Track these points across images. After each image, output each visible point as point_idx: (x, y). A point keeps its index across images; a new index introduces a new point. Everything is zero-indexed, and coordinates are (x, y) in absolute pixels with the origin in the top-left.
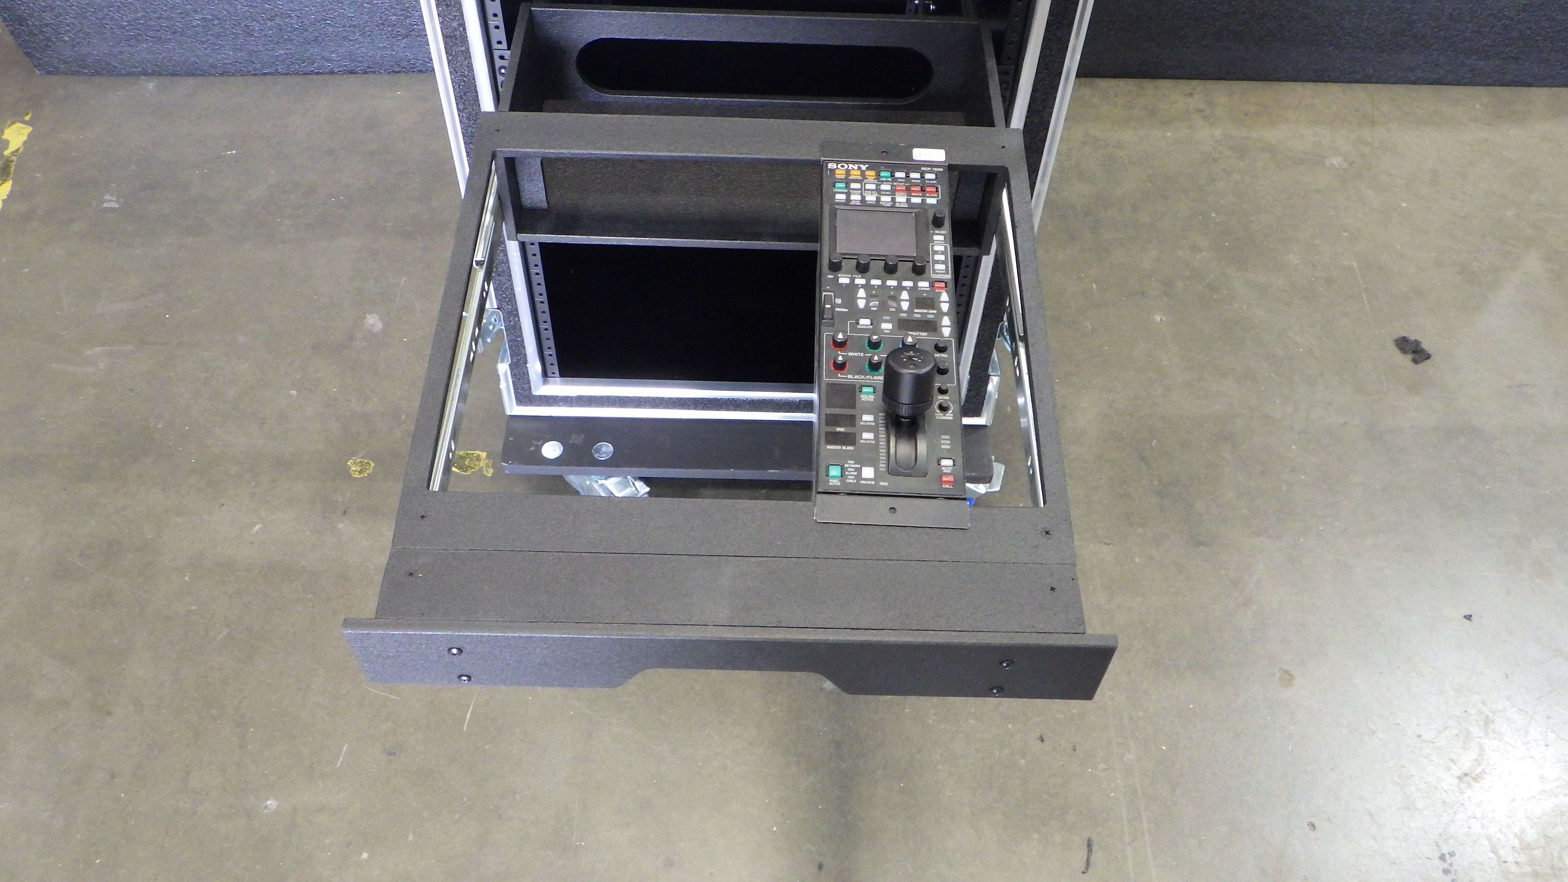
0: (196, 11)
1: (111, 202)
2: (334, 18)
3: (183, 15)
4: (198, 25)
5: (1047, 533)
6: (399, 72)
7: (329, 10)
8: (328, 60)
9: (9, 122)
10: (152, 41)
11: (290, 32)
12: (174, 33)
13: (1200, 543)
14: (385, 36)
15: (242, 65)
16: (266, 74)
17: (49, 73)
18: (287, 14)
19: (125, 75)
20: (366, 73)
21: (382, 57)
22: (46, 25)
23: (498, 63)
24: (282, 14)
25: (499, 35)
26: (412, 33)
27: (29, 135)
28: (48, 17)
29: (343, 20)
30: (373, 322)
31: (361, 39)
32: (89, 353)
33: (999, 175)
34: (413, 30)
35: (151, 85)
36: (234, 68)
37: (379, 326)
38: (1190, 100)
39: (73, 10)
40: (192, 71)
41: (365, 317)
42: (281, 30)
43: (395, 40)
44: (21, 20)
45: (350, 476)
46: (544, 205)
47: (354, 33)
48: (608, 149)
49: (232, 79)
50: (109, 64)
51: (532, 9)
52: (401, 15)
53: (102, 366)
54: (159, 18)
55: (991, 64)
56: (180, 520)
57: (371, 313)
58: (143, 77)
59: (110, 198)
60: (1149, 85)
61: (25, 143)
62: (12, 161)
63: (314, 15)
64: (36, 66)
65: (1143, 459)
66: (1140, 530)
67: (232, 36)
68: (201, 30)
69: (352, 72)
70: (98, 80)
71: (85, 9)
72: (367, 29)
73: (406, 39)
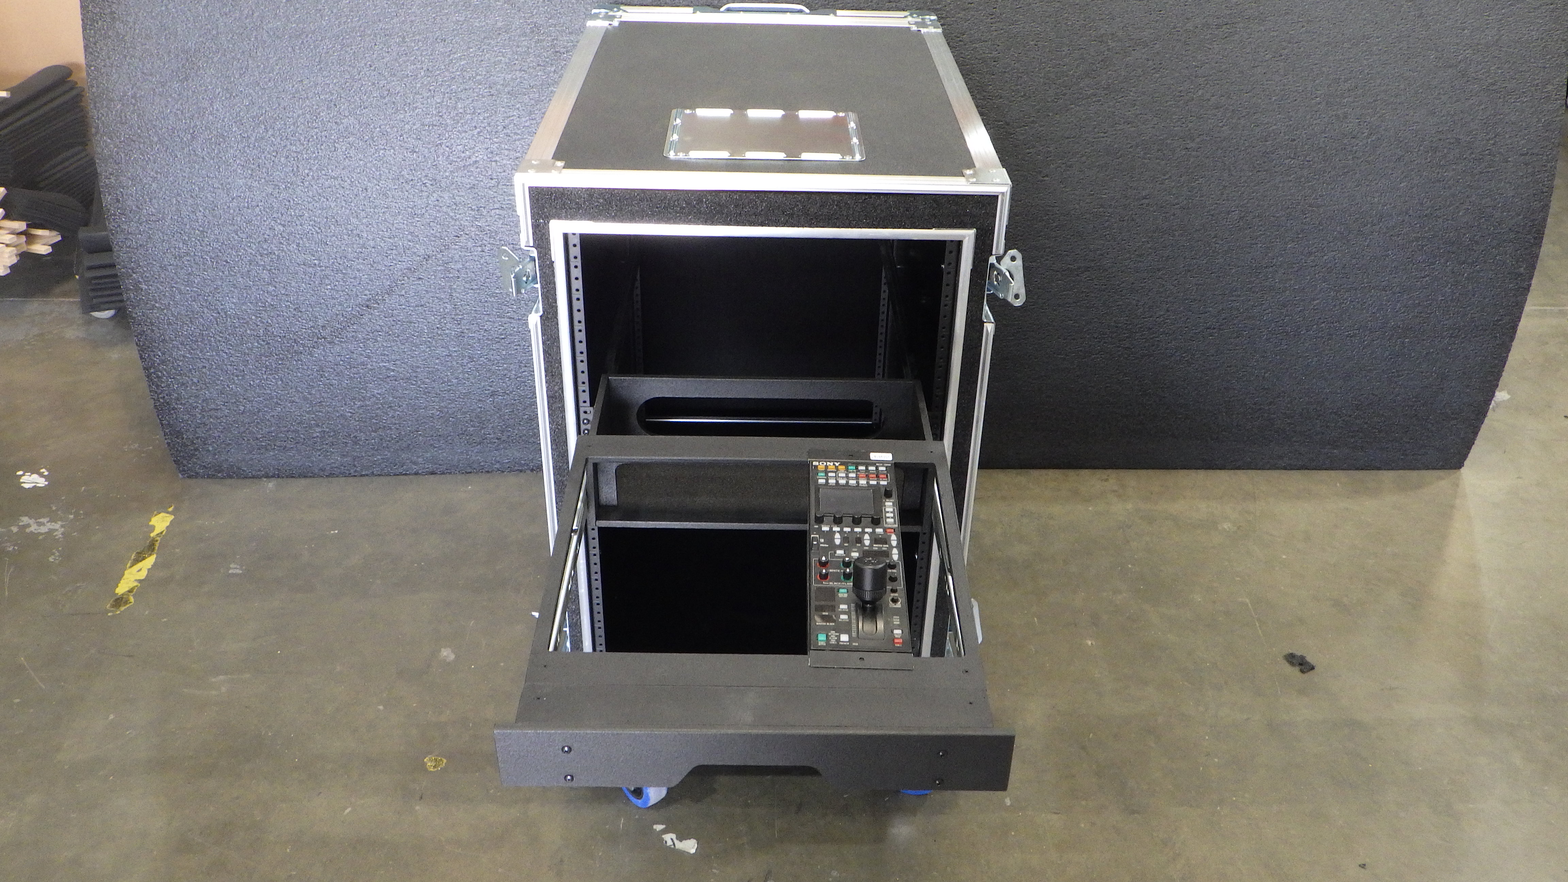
0: (318, 426)
1: (235, 569)
2: (425, 430)
3: (307, 429)
4: (318, 436)
5: (967, 672)
6: (470, 473)
7: (422, 423)
8: (415, 463)
9: (155, 513)
10: (278, 450)
11: (389, 441)
12: (297, 443)
13: (1133, 812)
15: (346, 468)
16: (364, 475)
17: (190, 477)
18: (389, 427)
19: (251, 478)
20: (443, 473)
21: (459, 461)
22: (197, 438)
23: (582, 416)
24: (385, 427)
25: (585, 397)
26: (485, 441)
27: (171, 522)
28: (200, 432)
30: (447, 654)
31: (444, 446)
32: (213, 680)
33: (930, 470)
34: (486, 438)
35: (271, 485)
36: (339, 471)
37: (452, 657)
38: (1106, 483)
39: (222, 426)
40: (305, 474)
41: (440, 651)
42: (381, 440)
43: (470, 446)
44: (179, 434)
45: (426, 770)
46: (615, 503)
47: (439, 441)
48: (665, 455)
49: (335, 480)
50: (239, 468)
51: (610, 378)
52: (478, 427)
53: (224, 689)
54: (288, 431)
55: (923, 405)
56: (284, 805)
57: (445, 647)
58: (265, 479)
59: (235, 566)
60: (1071, 473)
61: (167, 527)
62: (157, 541)
64: (180, 472)
65: (1083, 748)
66: (1084, 803)
67: (342, 445)
68: (319, 441)
70: (229, 481)
71: (231, 424)
72: (449, 438)
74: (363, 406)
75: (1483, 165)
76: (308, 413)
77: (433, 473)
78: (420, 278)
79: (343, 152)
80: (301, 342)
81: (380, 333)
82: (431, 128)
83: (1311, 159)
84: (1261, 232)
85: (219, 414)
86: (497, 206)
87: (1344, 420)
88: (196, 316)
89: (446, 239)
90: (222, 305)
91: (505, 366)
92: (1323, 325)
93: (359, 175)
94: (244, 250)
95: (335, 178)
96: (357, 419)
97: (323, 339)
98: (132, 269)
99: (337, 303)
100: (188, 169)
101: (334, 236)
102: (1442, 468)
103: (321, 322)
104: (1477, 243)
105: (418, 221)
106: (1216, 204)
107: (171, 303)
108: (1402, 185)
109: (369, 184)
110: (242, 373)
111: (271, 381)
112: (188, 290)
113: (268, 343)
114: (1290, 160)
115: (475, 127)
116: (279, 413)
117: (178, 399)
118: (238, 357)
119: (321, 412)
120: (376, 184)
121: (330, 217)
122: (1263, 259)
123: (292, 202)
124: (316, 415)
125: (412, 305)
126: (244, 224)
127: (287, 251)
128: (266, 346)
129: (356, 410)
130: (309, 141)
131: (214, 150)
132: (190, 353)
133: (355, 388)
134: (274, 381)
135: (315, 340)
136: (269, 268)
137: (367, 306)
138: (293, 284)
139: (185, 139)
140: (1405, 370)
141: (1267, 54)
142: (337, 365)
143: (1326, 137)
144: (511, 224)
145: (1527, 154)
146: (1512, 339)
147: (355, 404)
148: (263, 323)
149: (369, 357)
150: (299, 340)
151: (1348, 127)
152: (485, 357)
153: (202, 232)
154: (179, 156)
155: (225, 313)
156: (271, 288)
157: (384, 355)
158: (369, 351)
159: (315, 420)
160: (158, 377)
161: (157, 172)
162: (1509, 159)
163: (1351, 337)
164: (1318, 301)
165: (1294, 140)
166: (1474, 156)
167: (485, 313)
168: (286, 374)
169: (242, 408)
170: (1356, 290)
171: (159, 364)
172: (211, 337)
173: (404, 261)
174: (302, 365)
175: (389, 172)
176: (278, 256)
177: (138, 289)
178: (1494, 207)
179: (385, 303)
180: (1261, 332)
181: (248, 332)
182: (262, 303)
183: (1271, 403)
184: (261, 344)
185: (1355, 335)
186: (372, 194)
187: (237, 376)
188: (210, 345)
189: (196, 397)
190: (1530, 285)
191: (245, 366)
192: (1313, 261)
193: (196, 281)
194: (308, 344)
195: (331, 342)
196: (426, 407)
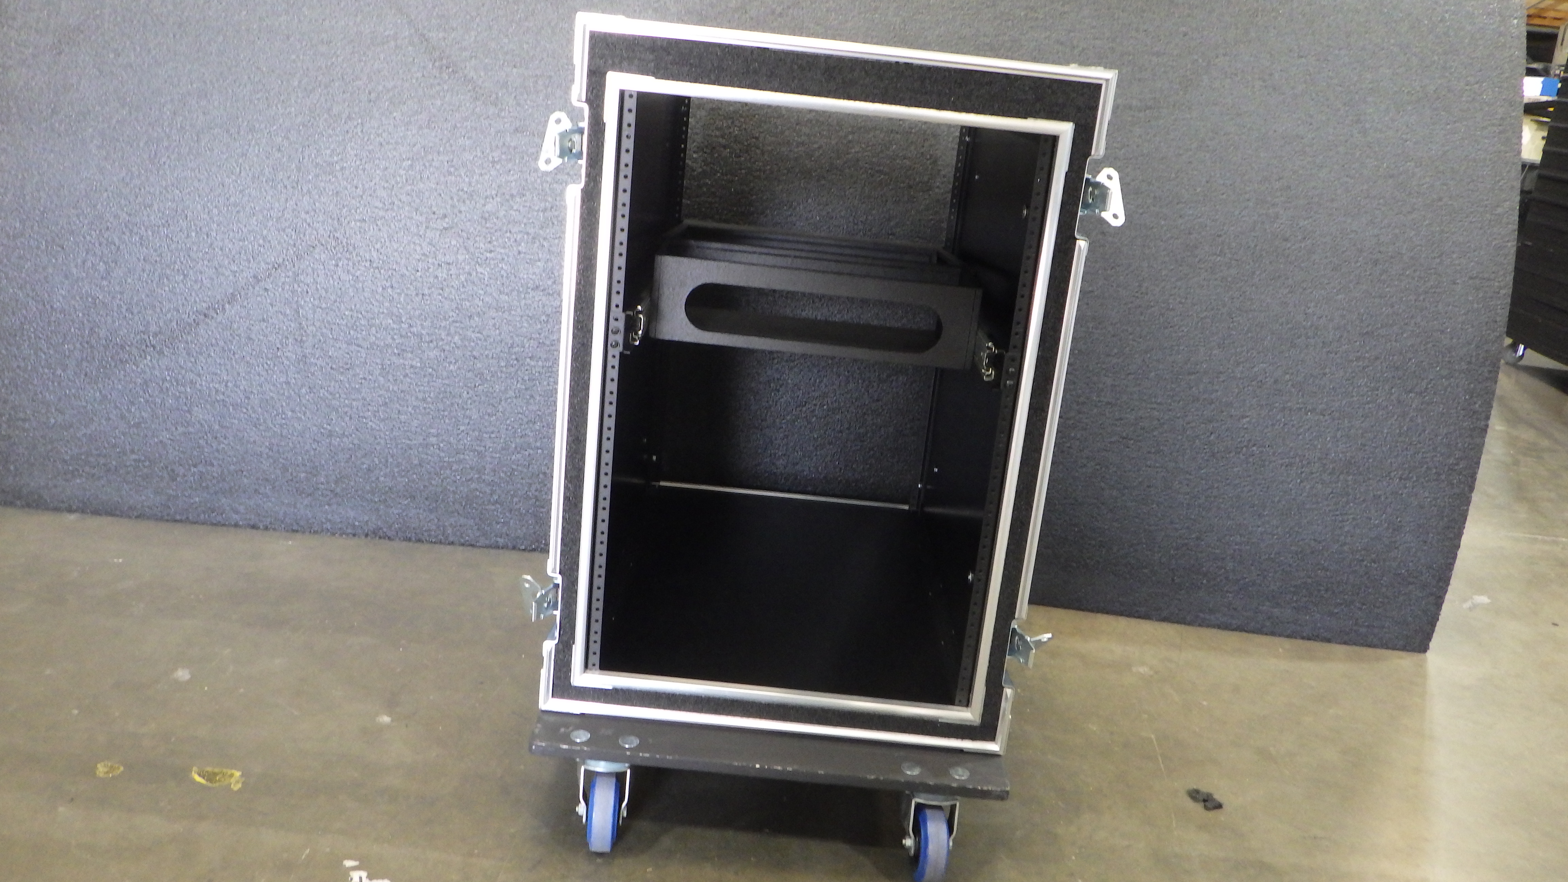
0: (132, 452)
2: (251, 471)
3: (121, 454)
4: (131, 465)
6: (297, 531)
7: (248, 461)
8: (237, 512)
10: (86, 478)
11: (209, 480)
12: (108, 471)
15: (158, 509)
16: (177, 521)
19: (53, 509)
20: (266, 528)
21: (285, 513)
24: (206, 461)
26: (317, 492)
30: (182, 674)
31: (270, 493)
34: (318, 489)
35: (72, 517)
36: (151, 511)
37: (187, 677)
39: (27, 440)
40: (112, 511)
41: (177, 671)
42: (201, 477)
43: (299, 497)
47: (265, 487)
49: (144, 522)
50: (40, 496)
52: (310, 473)
54: (99, 455)
57: (184, 668)
58: (67, 513)
67: (158, 479)
68: (132, 470)
69: (254, 527)
70: (27, 509)
71: (38, 440)
72: (277, 484)
73: (309, 497)
74: (185, 433)
76: (124, 434)
78: (266, 289)
79: (205, 143)
80: (127, 348)
81: (215, 348)
85: (27, 425)
86: (357, 217)
87: (1283, 570)
88: (20, 306)
89: (300, 247)
90: (49, 296)
91: (347, 401)
92: (1255, 448)
93: (218, 169)
94: (84, 237)
95: (192, 170)
96: (177, 448)
97: (152, 348)
99: (172, 307)
100: (41, 144)
101: (180, 231)
102: (1404, 648)
103: (153, 328)
104: (1424, 370)
105: (272, 225)
108: (1340, 297)
109: (227, 180)
110: (58, 379)
112: (16, 276)
113: (92, 346)
115: (347, 131)
116: (92, 431)
118: (56, 358)
119: (138, 434)
120: (235, 181)
122: (1186, 363)
123: (143, 189)
124: (132, 439)
125: (254, 318)
126: (89, 208)
127: (128, 242)
128: (89, 350)
129: (178, 437)
133: (179, 409)
134: (92, 391)
135: (144, 347)
137: (205, 315)
139: (45, 113)
140: (1350, 514)
141: (1192, 143)
142: (163, 380)
143: (1255, 236)
144: (372, 239)
145: (1476, 277)
146: (1472, 489)
148: (90, 322)
149: (199, 375)
151: (1279, 227)
152: (326, 388)
153: (43, 212)
154: (35, 130)
155: (52, 307)
156: (105, 283)
157: (216, 374)
159: (130, 445)
162: (1458, 281)
164: (1248, 419)
165: (1221, 236)
167: (331, 337)
168: (106, 384)
169: (53, 421)
172: (32, 332)
173: (251, 268)
174: (125, 376)
176: (118, 248)
178: (1442, 332)
179: (224, 313)
181: (72, 330)
182: (92, 299)
183: (1197, 538)
184: (84, 347)
185: (1290, 465)
186: (228, 191)
187: (53, 382)
188: (29, 342)
190: (1487, 426)
191: (64, 371)
192: (1242, 372)
193: (26, 267)
194: (135, 351)
195: (161, 353)
196: (255, 442)
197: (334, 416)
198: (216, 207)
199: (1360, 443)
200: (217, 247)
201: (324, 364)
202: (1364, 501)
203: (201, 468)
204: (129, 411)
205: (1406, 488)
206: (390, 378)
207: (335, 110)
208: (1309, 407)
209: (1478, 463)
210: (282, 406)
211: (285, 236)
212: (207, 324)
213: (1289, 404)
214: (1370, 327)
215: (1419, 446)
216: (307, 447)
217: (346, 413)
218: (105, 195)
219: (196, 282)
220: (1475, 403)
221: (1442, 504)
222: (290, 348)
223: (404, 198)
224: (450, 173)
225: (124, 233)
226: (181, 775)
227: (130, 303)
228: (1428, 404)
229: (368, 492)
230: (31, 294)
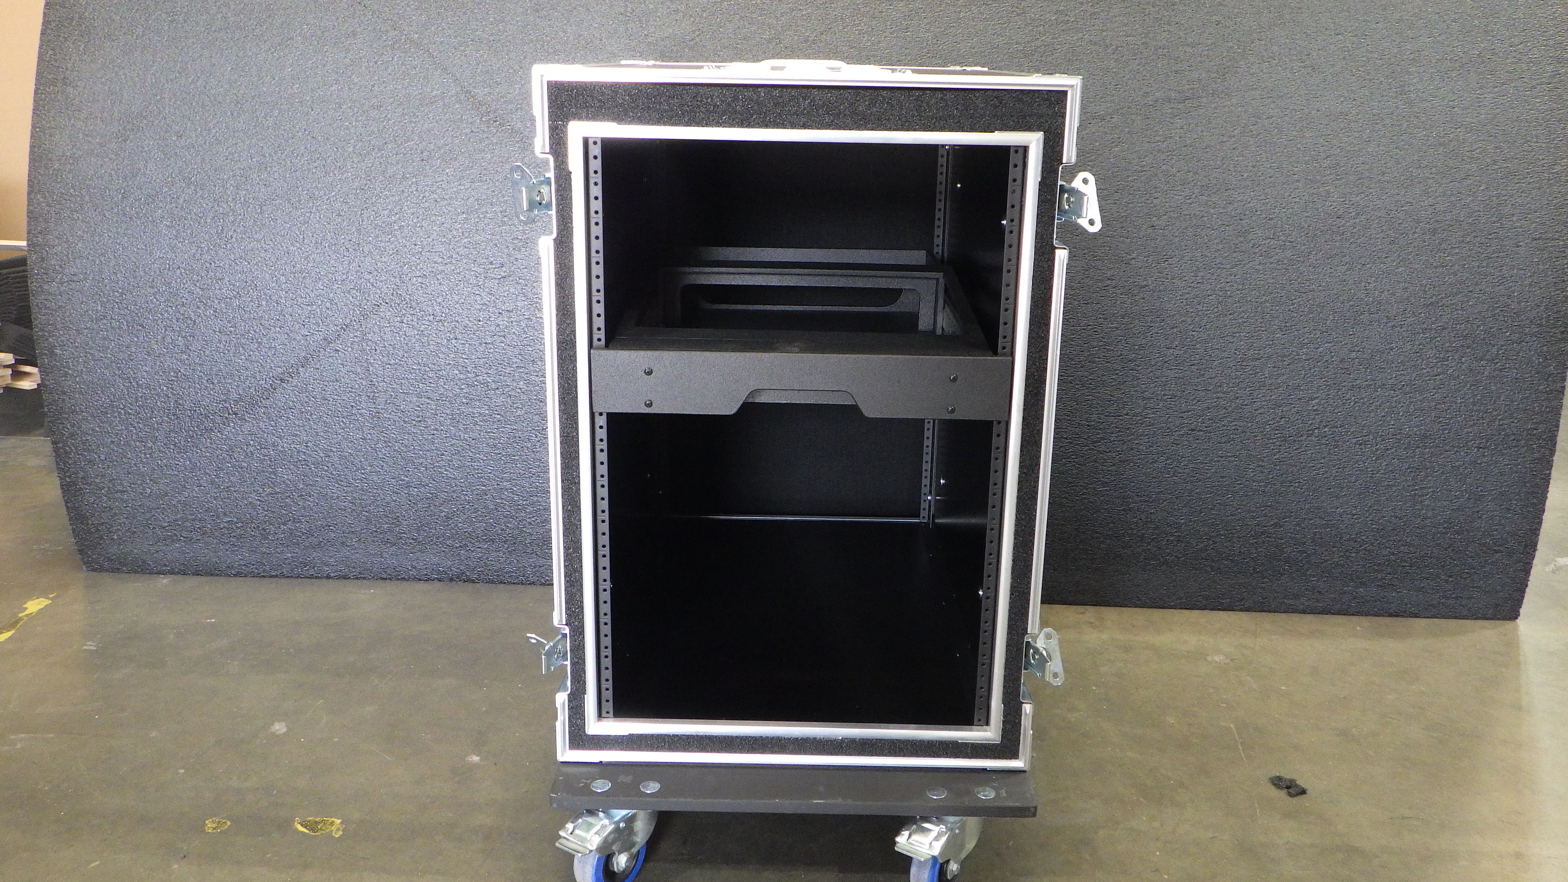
0: (225, 514)
1: (90, 646)
2: (336, 524)
3: (215, 518)
4: (225, 527)
6: (385, 579)
8: (327, 565)
9: (33, 596)
10: (184, 542)
11: (299, 536)
12: (204, 534)
14: (377, 543)
15: (254, 567)
16: (272, 576)
17: (95, 570)
18: (299, 519)
20: (357, 579)
21: (373, 564)
22: (102, 524)
24: (294, 519)
26: (401, 541)
27: (47, 606)
28: (106, 518)
29: (343, 527)
30: (279, 727)
32: (13, 737)
34: (401, 538)
36: (247, 569)
37: (283, 730)
39: (127, 511)
40: (211, 571)
41: (274, 725)
42: (291, 534)
44: (84, 520)
45: (203, 831)
49: (241, 580)
50: (144, 562)
53: (19, 746)
54: (194, 520)
57: (280, 722)
61: (39, 609)
62: (23, 619)
63: (320, 521)
64: (85, 564)
67: (251, 538)
68: (226, 532)
70: (132, 577)
71: (137, 509)
73: (394, 547)
74: (272, 494)
75: (1490, 249)
76: (216, 499)
77: (346, 577)
78: (336, 350)
79: (268, 214)
80: (211, 417)
81: (293, 411)
82: (358, 191)
83: (1292, 240)
84: (1243, 320)
85: (125, 497)
86: (418, 273)
87: (1365, 549)
88: (108, 385)
89: (366, 307)
90: (134, 373)
91: (421, 453)
93: (282, 238)
94: (162, 314)
95: (258, 241)
97: (234, 416)
98: (49, 332)
99: (250, 375)
100: (115, 229)
101: (251, 301)
102: (1493, 618)
103: (234, 396)
104: (1493, 336)
105: (338, 288)
106: (1190, 287)
107: (84, 369)
109: (291, 248)
110: (150, 451)
111: (179, 461)
112: (102, 357)
113: (178, 418)
114: (1269, 240)
115: (403, 191)
116: (186, 498)
117: (83, 478)
118: (146, 432)
119: (229, 498)
120: (298, 248)
121: (250, 282)
123: (213, 264)
124: (224, 502)
125: (327, 379)
126: (164, 286)
127: (203, 316)
128: (176, 422)
130: (236, 203)
131: (142, 210)
132: (99, 427)
133: (264, 471)
134: (182, 460)
135: (226, 415)
136: (184, 334)
137: (281, 380)
138: (207, 352)
139: (116, 199)
140: (1430, 488)
141: (1235, 129)
142: (247, 445)
143: (1307, 217)
144: (433, 293)
146: (1552, 452)
147: (264, 490)
148: (174, 395)
149: (280, 437)
150: (210, 415)
151: (1331, 206)
152: (401, 442)
153: (122, 293)
154: (107, 216)
155: (137, 383)
156: (185, 357)
157: (296, 435)
158: (281, 431)
159: (222, 508)
160: (66, 452)
161: (84, 231)
162: (1521, 244)
163: (1360, 444)
165: (1272, 219)
166: (1479, 239)
167: (401, 391)
168: (195, 453)
169: (148, 491)
170: (1359, 388)
171: (67, 438)
172: (121, 409)
173: (321, 331)
174: (211, 444)
175: (313, 236)
176: (195, 322)
177: (52, 354)
178: (1509, 297)
179: (299, 377)
180: (1255, 436)
181: (159, 404)
182: (175, 372)
183: (1276, 525)
184: (171, 419)
185: (1365, 443)
186: (294, 259)
187: (145, 454)
188: (120, 418)
189: (103, 476)
191: (154, 443)
193: (111, 347)
194: (218, 420)
195: (242, 419)
196: (338, 497)
197: (410, 467)
198: (283, 275)
199: (1433, 414)
200: (287, 313)
201: (397, 419)
202: (1443, 473)
203: (290, 525)
204: (217, 476)
205: (1484, 456)
206: (461, 427)
207: (390, 171)
208: (1379, 383)
209: (1558, 426)
210: (361, 462)
211: (351, 298)
212: (284, 388)
213: (1358, 382)
214: (1434, 298)
215: (1495, 413)
216: (388, 499)
217: (422, 464)
218: (178, 272)
219: (270, 348)
220: (1550, 366)
221: (1524, 470)
222: (364, 405)
223: (462, 251)
224: (504, 223)
225: (198, 308)
226: (285, 826)
227: (210, 374)
228: (1501, 370)
229: (449, 538)
230: (117, 372)
